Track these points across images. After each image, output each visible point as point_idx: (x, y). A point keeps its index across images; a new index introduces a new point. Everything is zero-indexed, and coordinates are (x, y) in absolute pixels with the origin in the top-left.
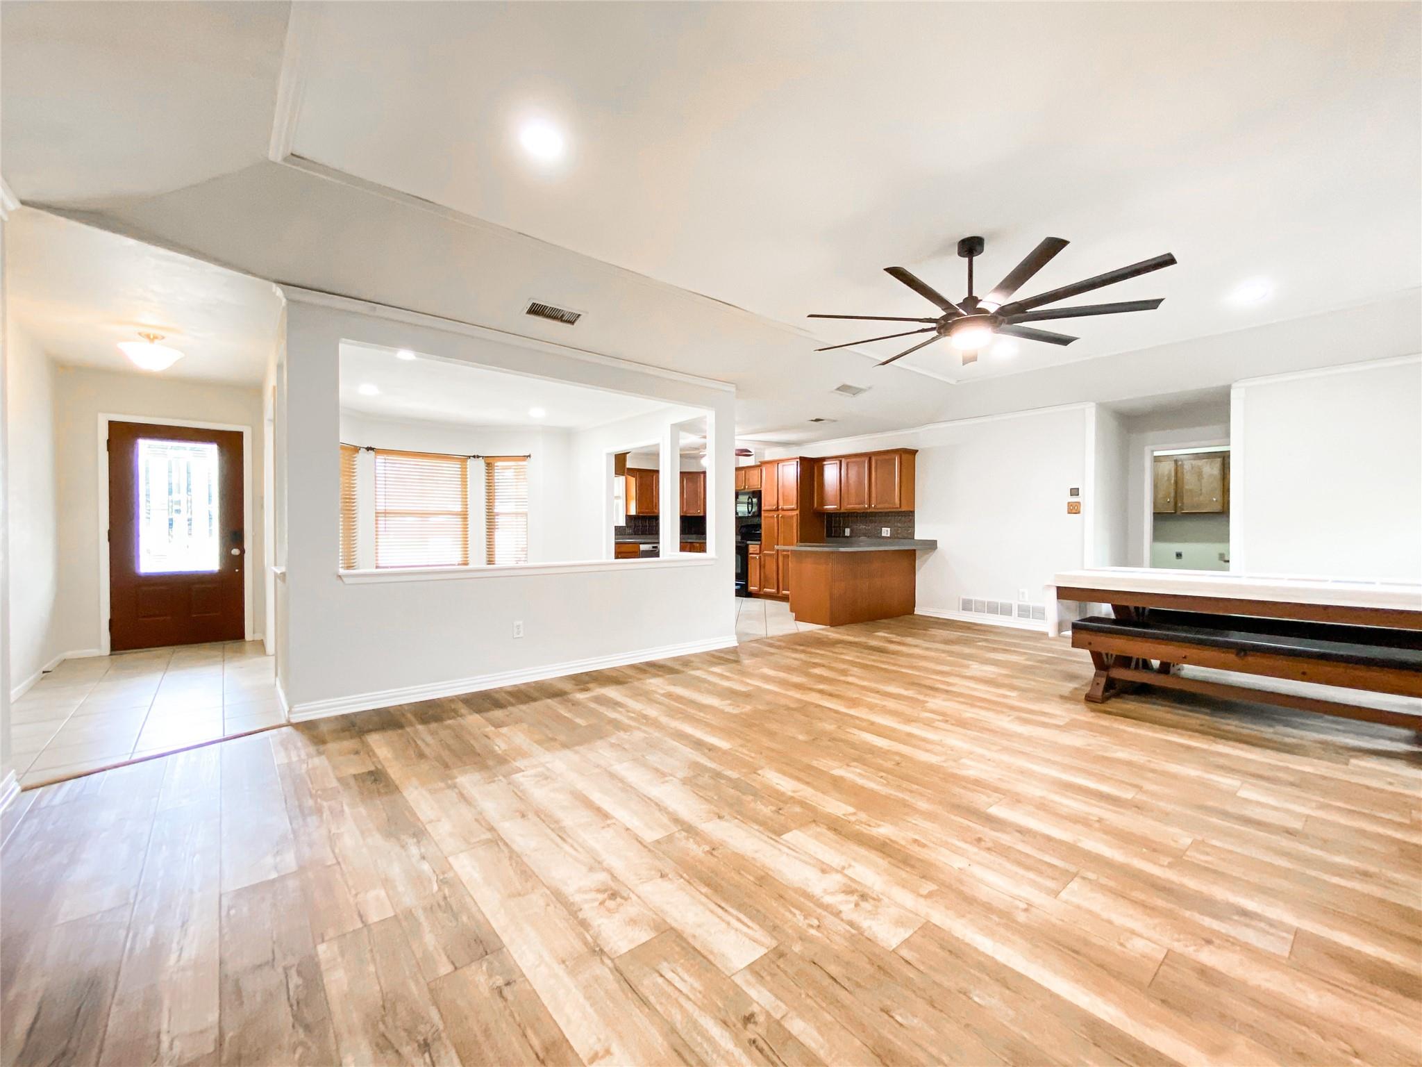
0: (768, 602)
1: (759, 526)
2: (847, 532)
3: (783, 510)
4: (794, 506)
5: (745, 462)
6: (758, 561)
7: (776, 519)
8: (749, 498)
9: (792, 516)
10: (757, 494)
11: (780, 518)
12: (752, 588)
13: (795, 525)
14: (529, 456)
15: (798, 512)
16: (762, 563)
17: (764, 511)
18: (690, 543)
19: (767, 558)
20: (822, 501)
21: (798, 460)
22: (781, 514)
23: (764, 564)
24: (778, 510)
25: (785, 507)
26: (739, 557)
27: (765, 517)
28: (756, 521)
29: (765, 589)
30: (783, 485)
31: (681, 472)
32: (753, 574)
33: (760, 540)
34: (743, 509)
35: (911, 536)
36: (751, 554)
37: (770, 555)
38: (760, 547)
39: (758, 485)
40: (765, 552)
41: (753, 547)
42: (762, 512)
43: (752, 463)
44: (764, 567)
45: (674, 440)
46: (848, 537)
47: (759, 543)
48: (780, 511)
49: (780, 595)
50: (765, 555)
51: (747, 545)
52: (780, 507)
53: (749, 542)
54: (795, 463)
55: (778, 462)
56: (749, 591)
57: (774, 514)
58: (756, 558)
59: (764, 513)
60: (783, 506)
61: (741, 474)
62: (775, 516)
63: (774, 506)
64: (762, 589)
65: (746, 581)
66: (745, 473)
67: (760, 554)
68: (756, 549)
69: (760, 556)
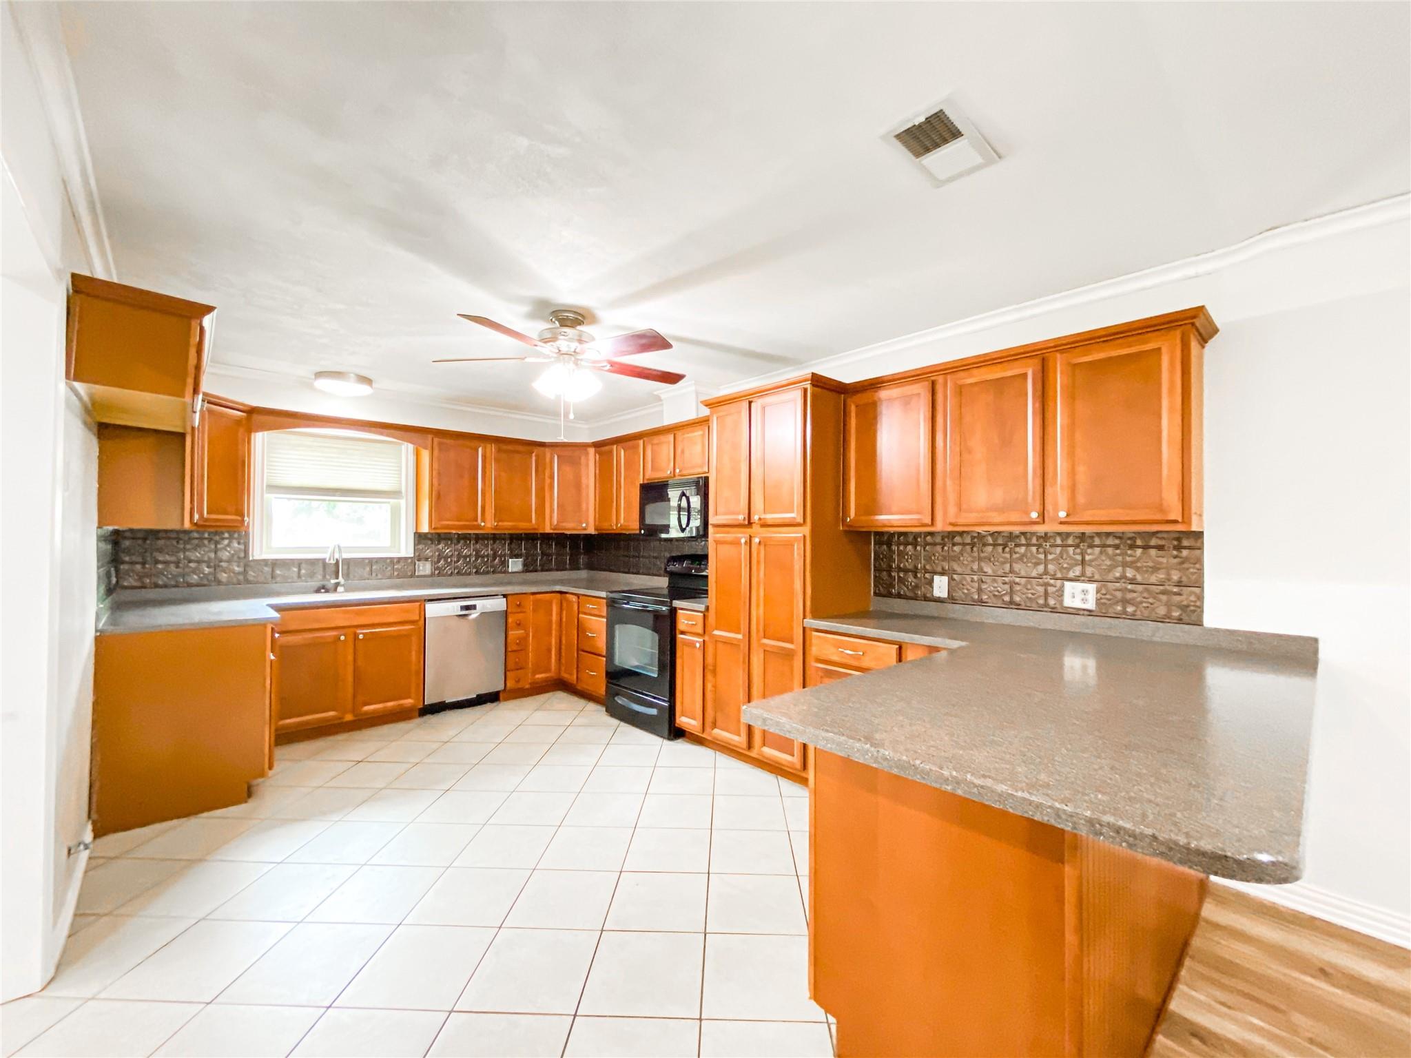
0: (724, 760)
1: (702, 558)
2: (940, 586)
3: (765, 525)
4: (795, 515)
6: (699, 655)
7: (744, 550)
8: (683, 494)
9: (789, 544)
10: (703, 487)
11: (755, 547)
12: (683, 718)
13: (798, 566)
15: (806, 530)
16: (710, 660)
17: (714, 525)
18: (561, 592)
19: (720, 650)
20: (871, 504)
21: (808, 385)
22: (759, 534)
23: (715, 666)
24: (750, 524)
25: (771, 517)
26: (655, 637)
27: (717, 542)
28: (696, 548)
29: (716, 729)
30: (765, 460)
32: (686, 688)
33: (706, 601)
35: (1191, 615)
36: (683, 633)
37: (727, 642)
38: (705, 619)
39: (702, 466)
40: (716, 632)
41: (688, 613)
42: (711, 529)
44: (714, 672)
46: (939, 600)
47: (702, 607)
48: (756, 529)
49: (754, 754)
50: (717, 641)
51: (673, 612)
52: (755, 518)
53: (678, 603)
54: (798, 395)
55: (748, 399)
56: (676, 725)
57: (740, 535)
58: (695, 647)
59: (715, 533)
60: (765, 513)
61: (663, 438)
62: (743, 541)
63: (738, 514)
64: (708, 729)
65: (670, 698)
66: (671, 437)
67: (706, 638)
68: (696, 624)
69: (704, 641)
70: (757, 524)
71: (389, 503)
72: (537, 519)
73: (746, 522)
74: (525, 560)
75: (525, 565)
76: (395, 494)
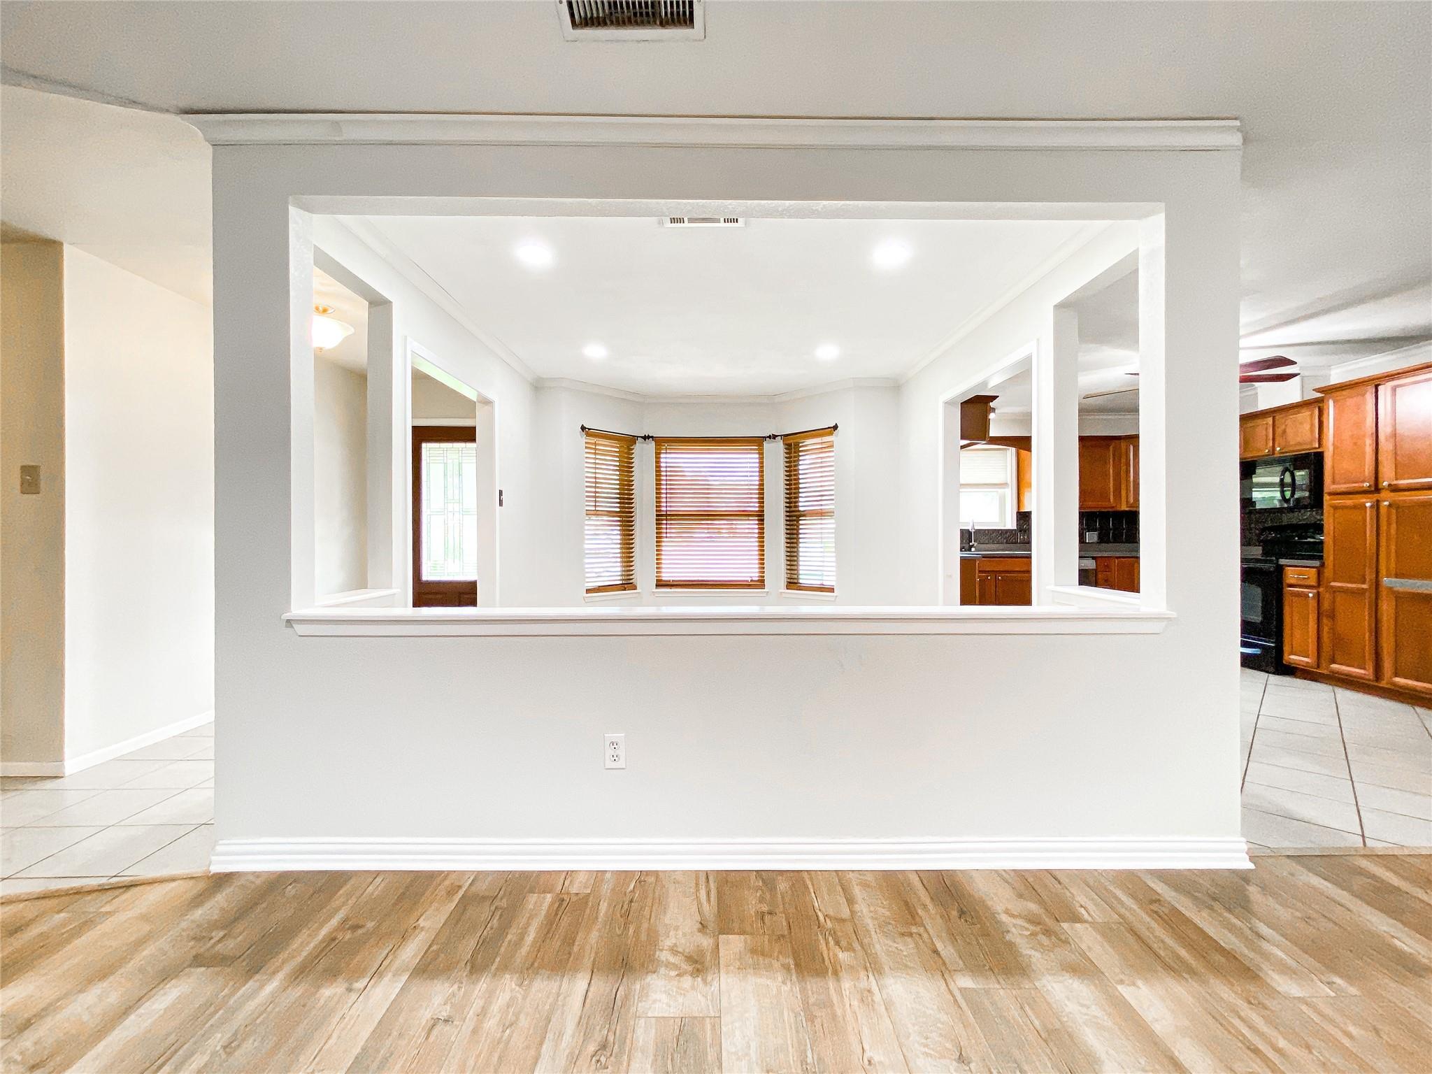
0: (1345, 695)
3: (1395, 489)
5: (1270, 396)
6: (1313, 604)
7: (1368, 511)
8: (1286, 470)
10: (1313, 462)
11: (1383, 511)
12: (1293, 657)
14: (835, 427)
16: (1326, 607)
17: (1330, 494)
19: (1339, 598)
22: (1388, 498)
23: (1333, 611)
24: (1377, 490)
25: (1403, 482)
26: (1257, 591)
27: (1335, 508)
28: (1307, 516)
29: (1334, 666)
30: (1394, 435)
31: (1081, 439)
32: (1298, 627)
33: (1321, 558)
34: (1267, 495)
36: (1289, 586)
37: (1349, 592)
38: (1319, 574)
39: (1311, 443)
40: (1335, 585)
41: (1296, 573)
42: (1326, 497)
43: (1296, 398)
44: (1332, 617)
45: (1065, 368)
47: (1317, 563)
48: (1384, 494)
49: (1383, 684)
50: (1335, 591)
51: (1280, 570)
52: (1384, 484)
53: (1282, 561)
55: (1376, 383)
56: (1284, 662)
57: (1364, 500)
58: (1309, 597)
59: (1331, 500)
60: (1396, 479)
61: (1259, 421)
62: (1368, 505)
63: (1363, 481)
64: (1324, 664)
65: (1277, 640)
66: (1270, 420)
67: (1321, 590)
68: (1308, 578)
69: (1318, 592)
70: (1387, 489)
71: (997, 492)
72: (1115, 499)
73: (1373, 489)
74: (1099, 534)
75: (1100, 537)
76: (1003, 485)
